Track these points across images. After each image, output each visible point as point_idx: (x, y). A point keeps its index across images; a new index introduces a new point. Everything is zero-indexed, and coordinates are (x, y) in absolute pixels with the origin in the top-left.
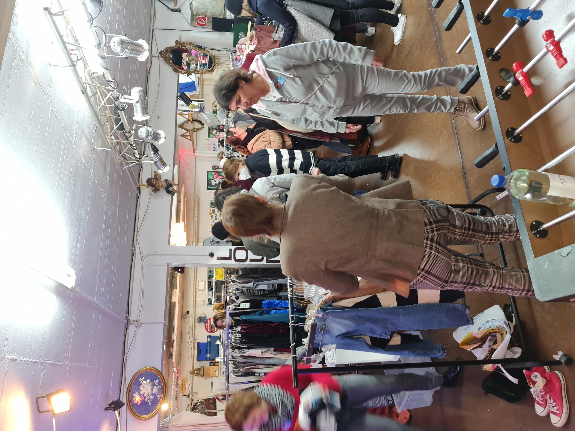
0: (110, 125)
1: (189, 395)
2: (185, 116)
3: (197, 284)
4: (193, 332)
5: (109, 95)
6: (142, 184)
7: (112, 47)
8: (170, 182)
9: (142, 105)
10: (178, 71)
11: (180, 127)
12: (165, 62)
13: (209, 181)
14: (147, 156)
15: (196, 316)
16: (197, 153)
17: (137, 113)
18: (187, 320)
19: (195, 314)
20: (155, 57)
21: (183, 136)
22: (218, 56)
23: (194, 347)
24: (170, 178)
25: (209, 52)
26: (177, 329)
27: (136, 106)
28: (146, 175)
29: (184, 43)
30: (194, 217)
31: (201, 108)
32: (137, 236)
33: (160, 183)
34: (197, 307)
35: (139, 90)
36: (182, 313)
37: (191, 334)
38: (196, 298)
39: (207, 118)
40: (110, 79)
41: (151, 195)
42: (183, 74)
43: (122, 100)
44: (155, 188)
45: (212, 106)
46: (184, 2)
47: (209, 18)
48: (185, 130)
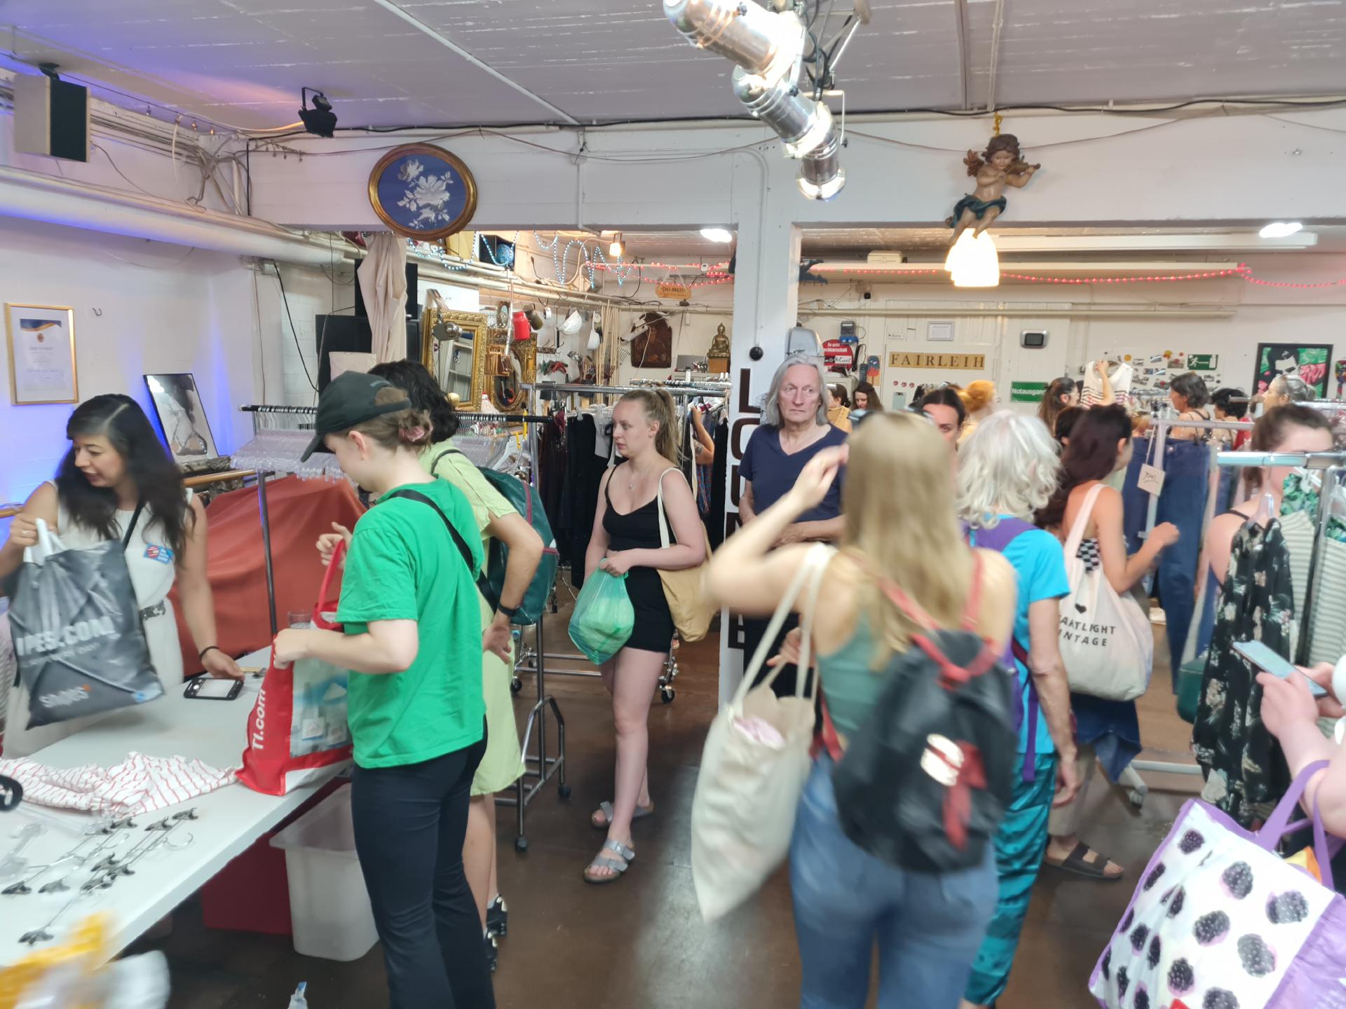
3: (945, 319)
6: (999, 120)
8: (993, 215)
13: (1292, 349)
18: (849, 294)
19: (863, 315)
33: (993, 179)
34: (883, 319)
38: (908, 316)
41: (952, 150)
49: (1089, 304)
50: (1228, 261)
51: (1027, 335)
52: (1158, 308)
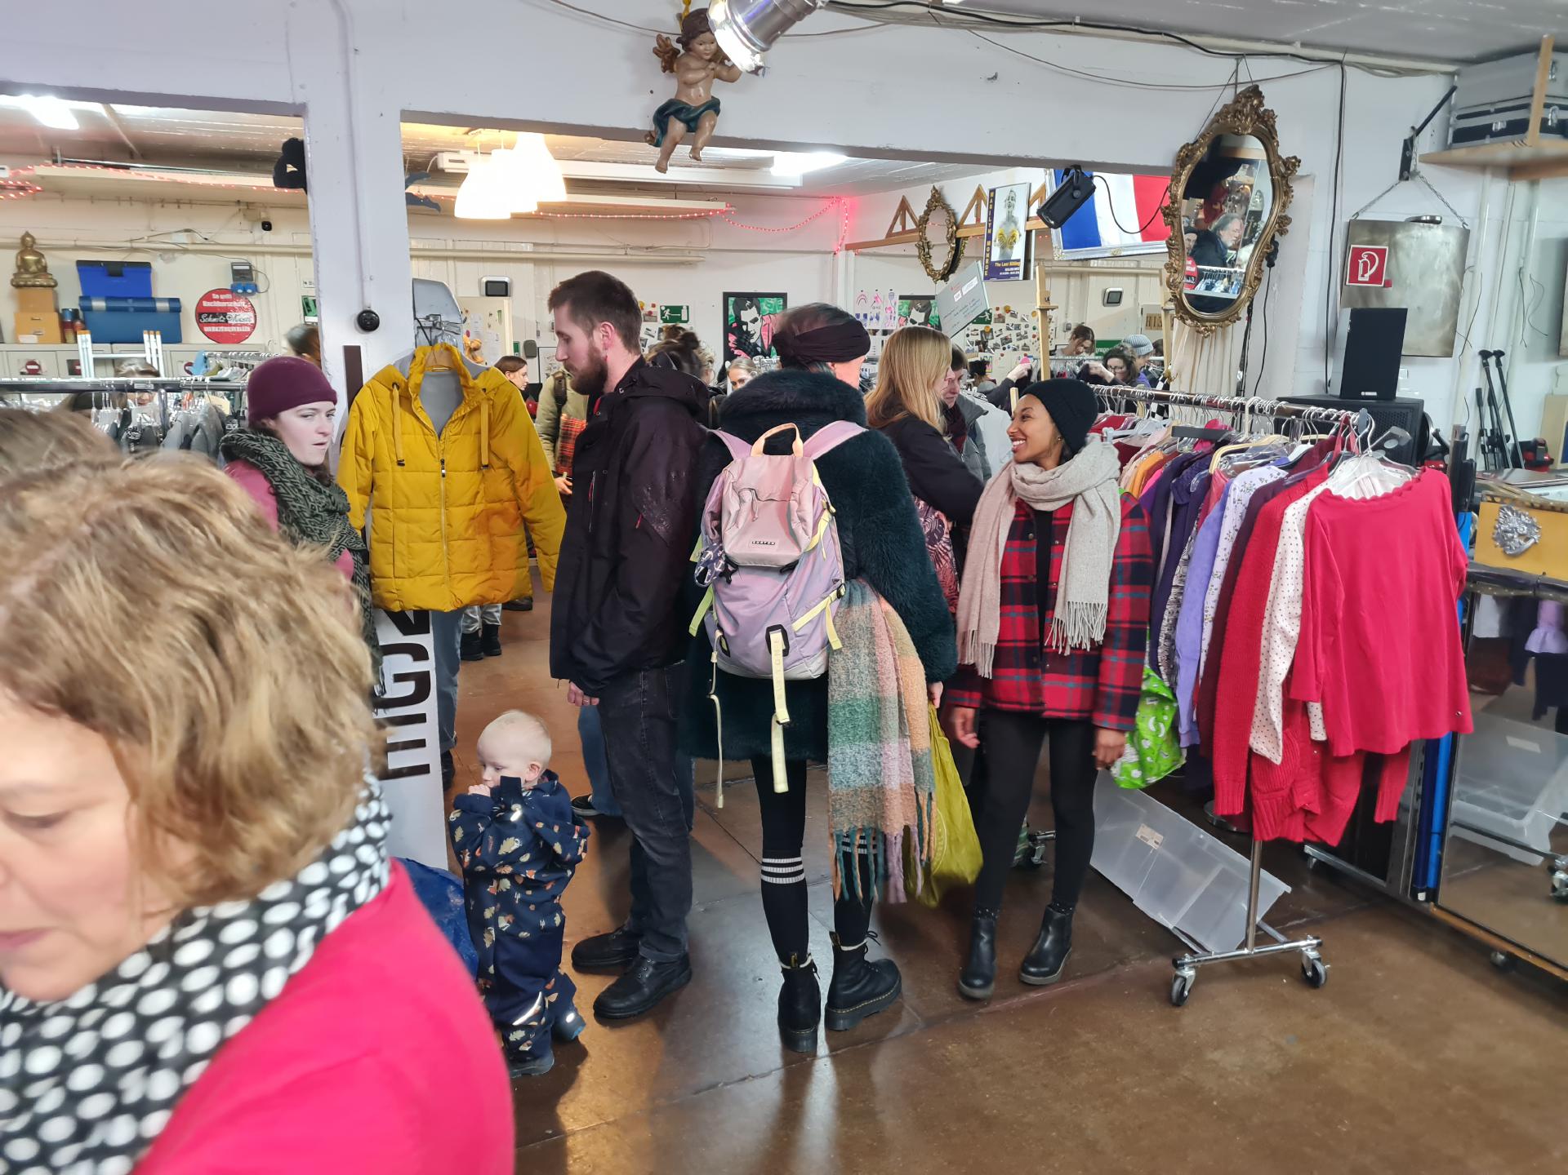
2: (973, 211)
8: (708, 126)
10: (1183, 166)
11: (933, 196)
12: (1218, 109)
13: (755, 298)
16: (847, 256)
18: (237, 222)
20: (1237, 69)
21: (904, 207)
22: (1224, 334)
23: (134, 250)
25: (1250, 297)
29: (1288, 192)
30: (625, 247)
33: (701, 77)
34: (290, 260)
36: (265, 206)
37: (183, 238)
39: (966, 289)
41: (640, 29)
44: (675, 52)
45: (1002, 306)
46: (1438, 195)
47: (1380, 295)
48: (922, 213)
49: (553, 245)
50: (716, 200)
51: (487, 283)
52: (629, 251)
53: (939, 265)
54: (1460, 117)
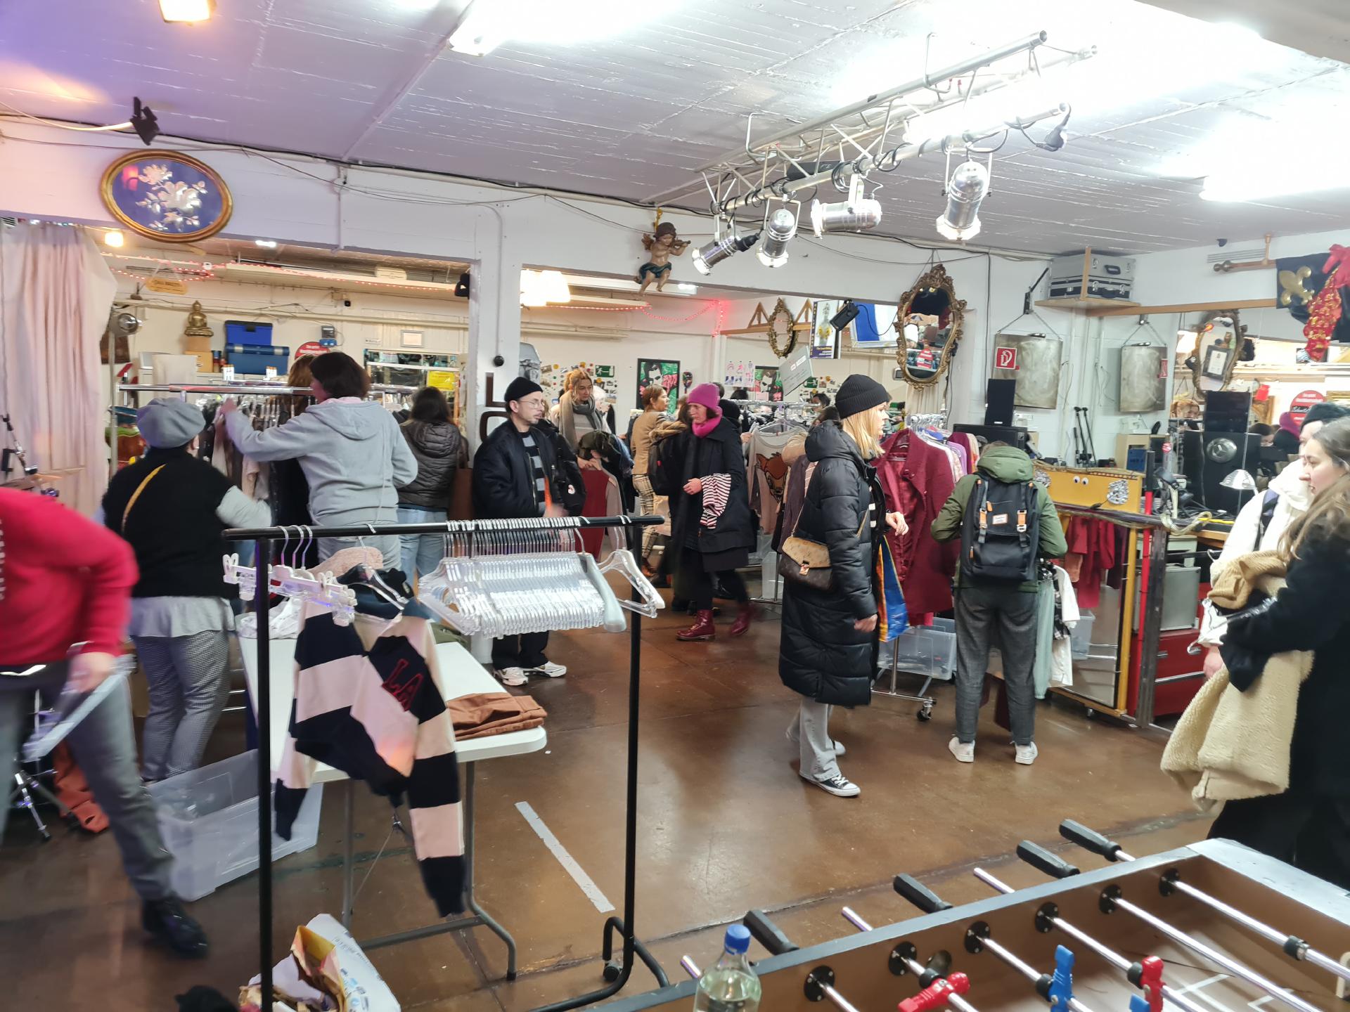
0: (800, 152)
1: (139, 299)
2: (803, 315)
3: (416, 329)
4: (298, 315)
5: (865, 152)
6: (660, 212)
7: (966, 165)
8: (666, 275)
9: (843, 220)
10: (904, 303)
11: (779, 304)
12: (922, 275)
13: (659, 363)
14: (729, 227)
15: (339, 323)
16: (721, 338)
17: (828, 209)
18: (328, 300)
19: (342, 321)
20: (932, 256)
21: (760, 309)
22: (933, 390)
23: (262, 315)
24: (673, 275)
25: (943, 371)
26: (309, 277)
27: (842, 208)
28: (683, 223)
29: (961, 318)
30: (575, 326)
31: (821, 352)
32: (545, 195)
33: (665, 252)
34: (360, 325)
35: (875, 217)
36: (346, 291)
37: (293, 308)
38: (383, 324)
39: (798, 363)
40: (898, 158)
41: (636, 231)
42: (897, 313)
43: (855, 178)
44: (652, 241)
45: (824, 376)
46: (1045, 323)
47: (1013, 373)
48: (771, 314)
52: (578, 329)
53: (782, 347)
54: (1053, 283)
